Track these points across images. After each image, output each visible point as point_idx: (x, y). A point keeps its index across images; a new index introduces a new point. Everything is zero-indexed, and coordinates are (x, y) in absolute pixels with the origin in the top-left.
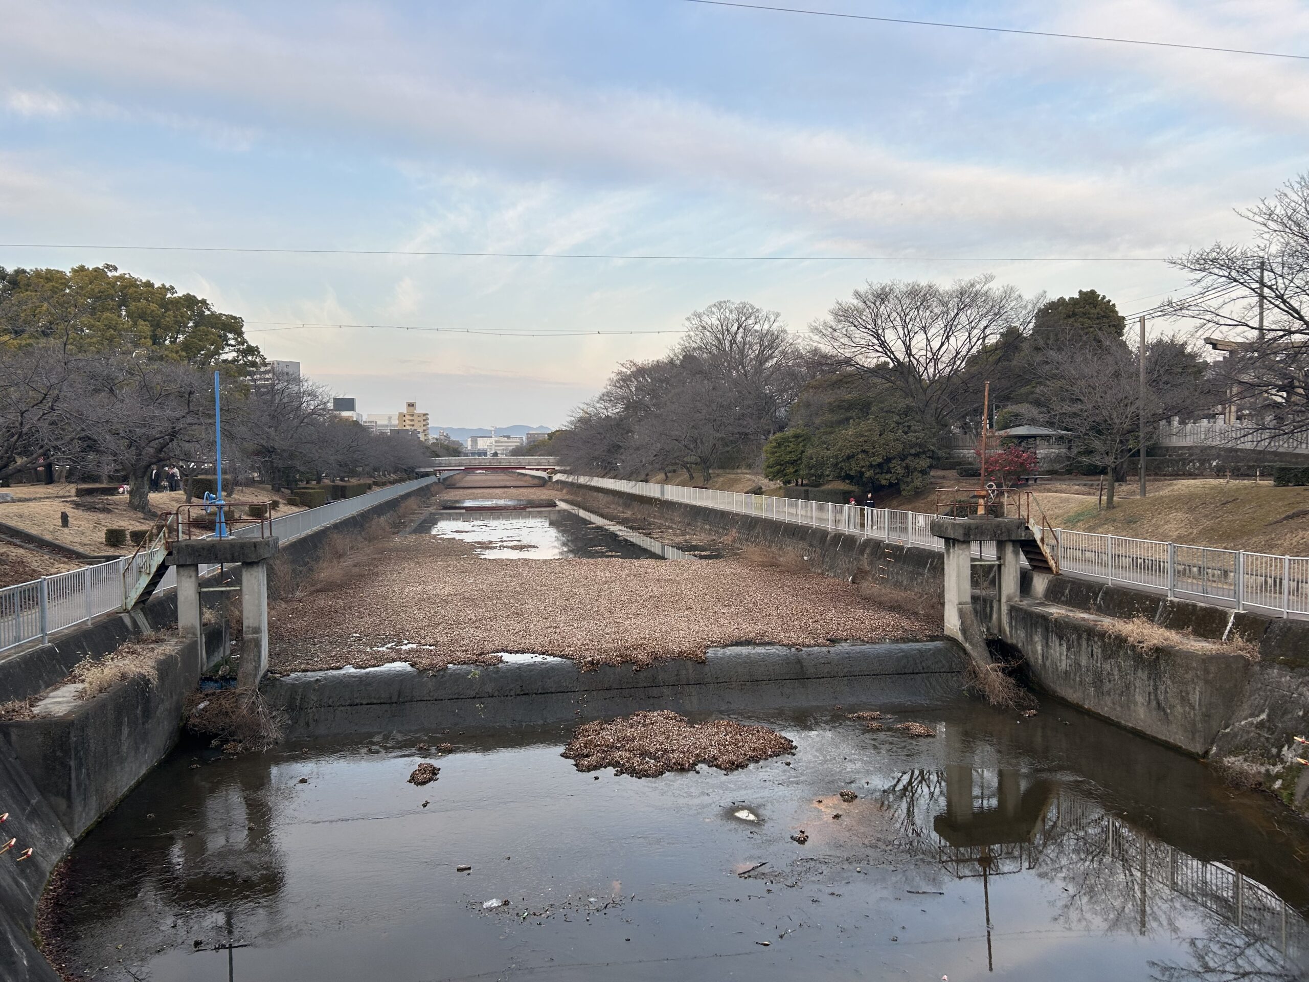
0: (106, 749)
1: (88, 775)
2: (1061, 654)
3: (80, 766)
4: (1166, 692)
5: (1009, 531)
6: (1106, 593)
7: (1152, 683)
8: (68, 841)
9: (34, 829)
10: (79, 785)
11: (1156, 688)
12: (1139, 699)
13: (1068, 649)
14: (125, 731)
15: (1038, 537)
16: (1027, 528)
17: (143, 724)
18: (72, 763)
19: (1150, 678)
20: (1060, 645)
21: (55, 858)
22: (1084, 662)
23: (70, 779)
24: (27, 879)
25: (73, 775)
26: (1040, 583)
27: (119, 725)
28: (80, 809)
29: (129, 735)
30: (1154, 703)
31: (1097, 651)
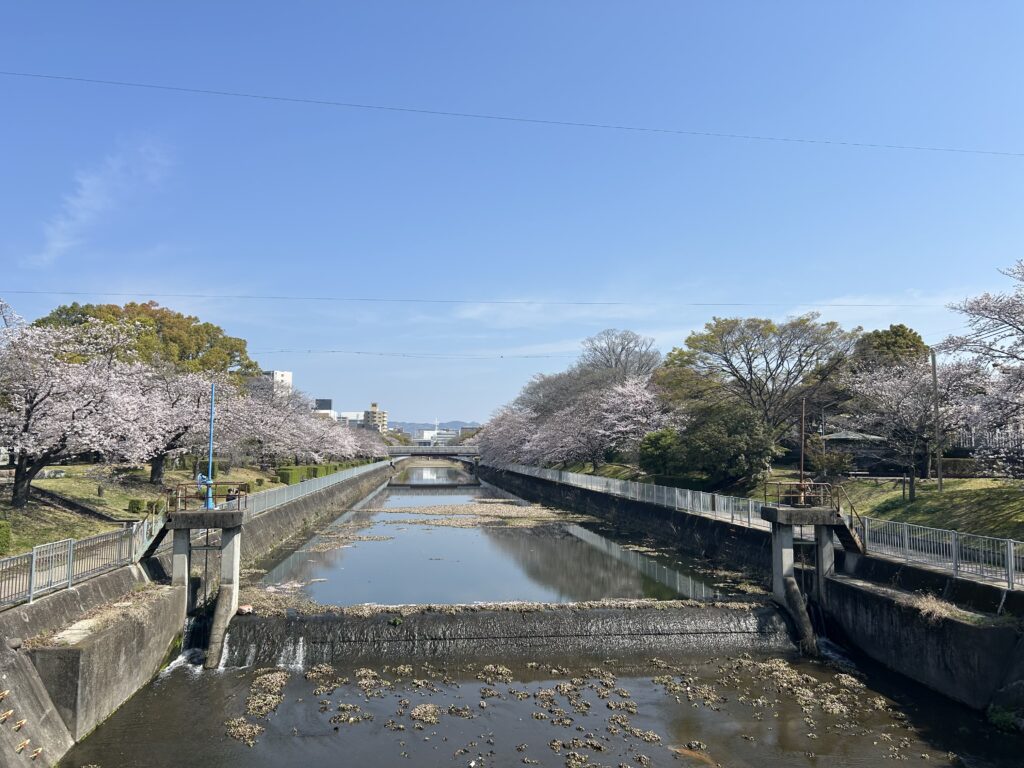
0: (106, 672)
1: (91, 692)
2: (867, 621)
3: (85, 684)
4: (951, 656)
5: (824, 518)
7: (940, 648)
8: (72, 743)
9: (46, 732)
10: (83, 700)
11: (943, 653)
12: (931, 661)
13: (873, 617)
14: (123, 658)
15: (847, 523)
16: (839, 516)
17: (137, 652)
18: (80, 682)
19: (938, 644)
20: (867, 613)
21: (59, 756)
22: (885, 629)
23: (77, 694)
25: (79, 692)
26: (851, 561)
27: (118, 652)
28: (82, 718)
29: (126, 661)
30: (942, 666)
31: (896, 619)
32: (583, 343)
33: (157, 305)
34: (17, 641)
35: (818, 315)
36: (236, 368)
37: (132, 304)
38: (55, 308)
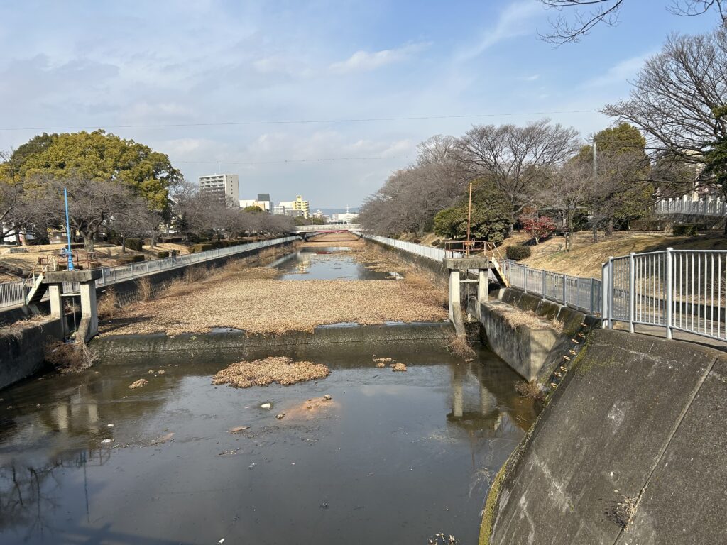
5: (479, 264)
6: (522, 297)
7: (518, 344)
12: (515, 352)
15: (497, 267)
16: (491, 262)
20: (494, 325)
22: (500, 334)
26: (502, 292)
32: (418, 146)
33: (104, 132)
35: (550, 120)
36: (165, 175)
37: (83, 132)
38: (32, 138)
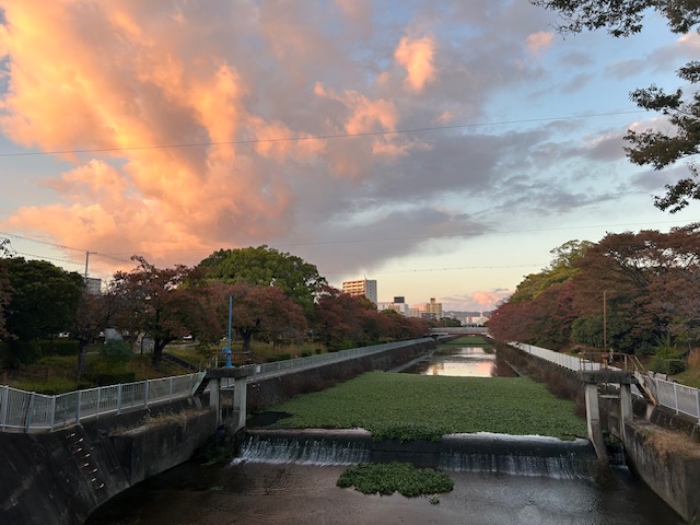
0: (152, 451)
1: (141, 461)
3: (136, 456)
4: (674, 480)
6: (674, 419)
7: (670, 474)
8: (128, 486)
9: (112, 478)
10: (135, 464)
11: (671, 478)
12: (667, 484)
13: (644, 451)
14: (165, 446)
16: (633, 377)
17: (177, 444)
18: (133, 455)
19: (669, 471)
21: (117, 492)
22: (649, 460)
23: (131, 461)
24: (98, 496)
26: (649, 411)
27: (161, 442)
28: (135, 474)
29: (168, 447)
30: (671, 487)
31: (652, 453)
33: (267, 247)
34: (104, 431)
